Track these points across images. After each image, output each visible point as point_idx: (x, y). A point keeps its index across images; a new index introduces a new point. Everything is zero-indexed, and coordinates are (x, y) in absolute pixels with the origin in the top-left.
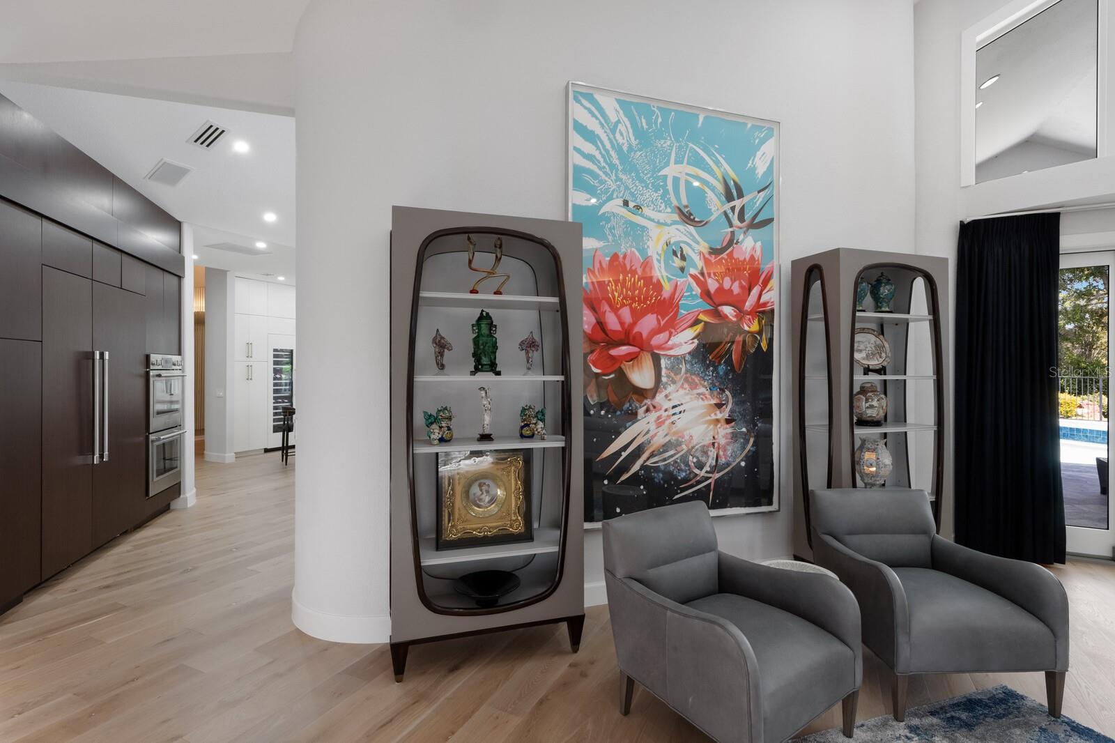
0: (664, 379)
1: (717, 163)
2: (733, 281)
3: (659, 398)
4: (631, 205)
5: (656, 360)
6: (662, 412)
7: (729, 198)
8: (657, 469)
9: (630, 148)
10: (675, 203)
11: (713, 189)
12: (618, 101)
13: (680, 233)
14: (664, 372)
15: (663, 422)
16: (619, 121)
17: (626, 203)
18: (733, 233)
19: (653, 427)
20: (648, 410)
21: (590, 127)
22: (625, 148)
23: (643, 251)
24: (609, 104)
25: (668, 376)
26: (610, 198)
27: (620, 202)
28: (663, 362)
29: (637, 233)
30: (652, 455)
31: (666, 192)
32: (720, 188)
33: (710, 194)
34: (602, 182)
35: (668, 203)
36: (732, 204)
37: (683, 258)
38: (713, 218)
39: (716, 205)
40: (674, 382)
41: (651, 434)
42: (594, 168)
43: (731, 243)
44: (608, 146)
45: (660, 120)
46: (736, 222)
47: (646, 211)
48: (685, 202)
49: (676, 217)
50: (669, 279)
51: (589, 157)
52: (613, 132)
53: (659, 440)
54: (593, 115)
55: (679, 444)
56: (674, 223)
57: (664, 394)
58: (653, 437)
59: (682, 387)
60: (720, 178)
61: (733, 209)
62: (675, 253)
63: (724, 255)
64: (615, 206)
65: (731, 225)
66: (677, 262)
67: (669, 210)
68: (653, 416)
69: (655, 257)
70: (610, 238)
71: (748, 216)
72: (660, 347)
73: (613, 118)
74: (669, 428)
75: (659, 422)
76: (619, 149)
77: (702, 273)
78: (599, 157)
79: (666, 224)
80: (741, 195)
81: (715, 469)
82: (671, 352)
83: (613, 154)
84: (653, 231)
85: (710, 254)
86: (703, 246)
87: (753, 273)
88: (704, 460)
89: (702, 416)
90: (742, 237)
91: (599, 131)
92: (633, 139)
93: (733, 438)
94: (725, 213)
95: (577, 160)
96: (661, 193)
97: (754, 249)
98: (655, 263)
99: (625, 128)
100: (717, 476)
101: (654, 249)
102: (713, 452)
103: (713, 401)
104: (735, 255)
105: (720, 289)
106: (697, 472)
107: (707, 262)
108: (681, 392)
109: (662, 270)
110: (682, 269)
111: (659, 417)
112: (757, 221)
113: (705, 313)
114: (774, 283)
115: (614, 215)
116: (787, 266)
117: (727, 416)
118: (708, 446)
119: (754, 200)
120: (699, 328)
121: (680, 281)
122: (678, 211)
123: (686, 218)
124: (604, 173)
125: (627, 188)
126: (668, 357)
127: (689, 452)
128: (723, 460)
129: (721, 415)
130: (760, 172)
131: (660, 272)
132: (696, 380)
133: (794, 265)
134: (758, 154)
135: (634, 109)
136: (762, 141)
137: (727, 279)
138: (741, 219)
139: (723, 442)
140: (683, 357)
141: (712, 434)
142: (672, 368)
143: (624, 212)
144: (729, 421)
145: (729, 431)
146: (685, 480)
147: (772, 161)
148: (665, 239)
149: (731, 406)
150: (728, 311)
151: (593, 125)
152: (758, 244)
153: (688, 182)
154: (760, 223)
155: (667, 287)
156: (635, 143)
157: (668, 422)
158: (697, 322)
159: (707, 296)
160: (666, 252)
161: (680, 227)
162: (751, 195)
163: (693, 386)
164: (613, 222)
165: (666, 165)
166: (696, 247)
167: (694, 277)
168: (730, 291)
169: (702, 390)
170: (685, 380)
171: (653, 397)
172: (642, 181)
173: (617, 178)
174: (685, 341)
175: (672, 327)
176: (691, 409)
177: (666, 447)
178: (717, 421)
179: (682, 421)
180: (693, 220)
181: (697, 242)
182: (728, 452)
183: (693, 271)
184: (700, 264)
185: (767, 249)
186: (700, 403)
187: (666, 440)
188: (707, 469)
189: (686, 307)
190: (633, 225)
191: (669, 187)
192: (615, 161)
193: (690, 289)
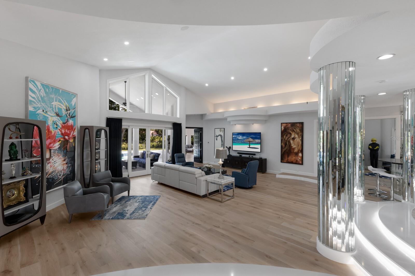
0: (52, 155)
1: (64, 102)
2: (68, 130)
3: (51, 160)
4: (45, 111)
5: (50, 150)
7: (67, 110)
8: (50, 178)
9: (44, 97)
10: (55, 111)
12: (41, 84)
13: (56, 119)
14: (52, 153)
15: (52, 166)
16: (41, 89)
17: (43, 111)
18: (68, 119)
19: (49, 168)
20: (48, 164)
21: (34, 90)
22: (43, 96)
24: (39, 84)
25: (53, 154)
26: (39, 109)
28: (52, 151)
29: (46, 118)
30: (49, 175)
32: (65, 108)
33: (63, 110)
34: (37, 105)
35: (53, 111)
37: (57, 125)
38: (63, 115)
39: (64, 112)
40: (54, 156)
41: (49, 169)
42: (35, 101)
43: (67, 122)
44: (38, 95)
45: (51, 90)
47: (48, 113)
48: (57, 111)
49: (55, 115)
50: (53, 130)
51: (34, 98)
52: (40, 92)
54: (35, 87)
55: (55, 171)
56: (55, 116)
57: (52, 159)
58: (49, 170)
59: (56, 157)
60: (65, 106)
61: (68, 113)
62: (55, 124)
63: (66, 124)
64: (40, 111)
65: (67, 117)
66: (55, 126)
67: (54, 113)
68: (49, 165)
69: (50, 125)
70: (39, 119)
71: (71, 115)
72: (51, 147)
73: (40, 88)
74: (53, 167)
75: (51, 166)
76: (41, 97)
77: (61, 128)
78: (36, 98)
79: (53, 116)
80: (69, 110)
81: (63, 175)
82: (54, 148)
83: (39, 97)
84: (50, 118)
85: (63, 124)
86: (61, 122)
87: (71, 128)
88: (61, 174)
89: (61, 163)
90: (69, 120)
91: (36, 91)
92: (44, 94)
93: (67, 167)
94: (66, 114)
95: (30, 98)
96: (52, 108)
97: (72, 123)
98: (50, 126)
99: (43, 90)
100: (64, 177)
101: (50, 123)
102: (63, 172)
103: (63, 159)
104: (68, 124)
105: (65, 132)
106: (59, 177)
107: (62, 126)
108: (56, 158)
109: (52, 128)
110: (57, 128)
111: (51, 165)
112: (72, 116)
113: (62, 138)
114: (76, 130)
115: (40, 114)
116: (79, 127)
117: (66, 162)
118: (62, 170)
119: (72, 111)
120: (60, 142)
121: (56, 130)
122: (55, 113)
123: (58, 115)
124: (38, 102)
125: (43, 107)
126: (53, 149)
127: (58, 172)
128: (65, 173)
129: (65, 162)
130: (73, 104)
131: (51, 129)
132: (59, 154)
133: (81, 127)
134: (73, 101)
135: (45, 86)
136: (74, 98)
137: (66, 130)
138: (69, 116)
139: (65, 168)
140: (57, 149)
141: (63, 167)
142: (54, 153)
143: (42, 113)
144: (66, 164)
145: (67, 166)
146: (56, 180)
147: (75, 102)
148: (52, 120)
149: (67, 160)
150: (67, 137)
151: (34, 89)
152: (73, 121)
153: (58, 106)
154: (73, 117)
155: (53, 132)
156: (45, 95)
157: (53, 166)
158: (60, 140)
159: (62, 134)
160: (53, 123)
161: (56, 117)
162: (71, 110)
163: (59, 156)
164: (40, 115)
165: (53, 102)
166: (60, 123)
167: (59, 129)
168: (67, 133)
169: (61, 157)
170: (57, 155)
171: (49, 160)
172: (47, 105)
173: (41, 104)
174: (57, 145)
175: (55, 142)
176: (58, 162)
177: (52, 172)
178: (64, 164)
179: (56, 165)
180: (59, 116)
181: (60, 121)
182: (66, 171)
183: (59, 128)
184: (61, 126)
185: (74, 123)
186: (61, 160)
187: (53, 170)
188: (62, 176)
189: (58, 137)
190: (45, 116)
191: (54, 107)
192: (40, 99)
193: (58, 132)
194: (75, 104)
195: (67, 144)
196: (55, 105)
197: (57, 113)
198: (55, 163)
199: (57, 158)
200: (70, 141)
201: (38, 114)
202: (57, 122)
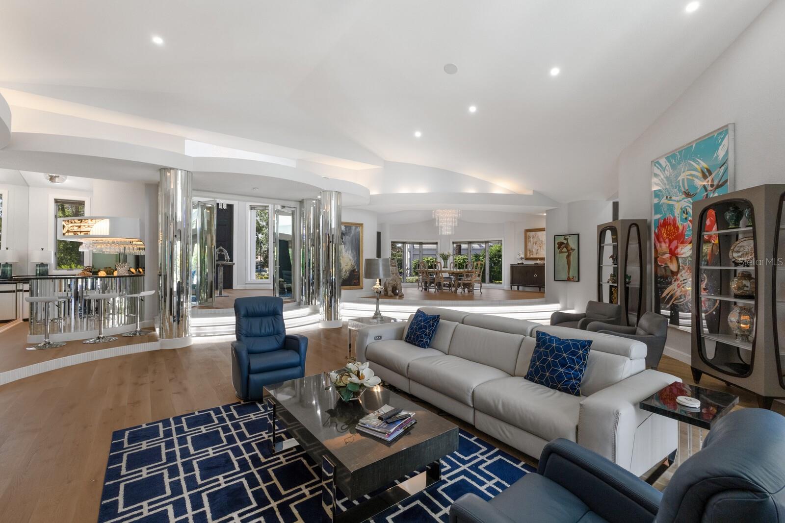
0: (681, 268)
1: (698, 164)
3: (679, 275)
4: (669, 197)
5: (677, 259)
6: (679, 282)
7: (705, 178)
9: (670, 174)
10: (683, 190)
11: (697, 177)
12: (666, 158)
13: (685, 203)
14: (680, 265)
15: (680, 286)
16: (666, 166)
17: (667, 197)
18: (707, 195)
19: (676, 288)
20: (675, 281)
23: (673, 215)
24: (663, 161)
26: (663, 197)
27: (665, 198)
28: (680, 261)
29: (671, 208)
30: (675, 300)
31: (680, 187)
32: (700, 175)
33: (697, 180)
34: (661, 192)
35: (681, 191)
36: (707, 180)
37: (687, 213)
38: (698, 191)
39: (699, 184)
40: (684, 269)
41: (675, 290)
42: (659, 188)
45: (679, 156)
46: (709, 188)
47: (673, 198)
48: (687, 189)
49: (684, 196)
50: (682, 224)
52: (664, 171)
53: (678, 294)
56: (683, 199)
57: (681, 274)
58: (676, 292)
59: (687, 271)
60: (700, 170)
61: (707, 182)
62: (684, 213)
64: (664, 200)
65: (706, 191)
66: (685, 216)
67: (681, 194)
68: (676, 283)
69: (677, 216)
70: (663, 212)
71: (716, 183)
72: (678, 254)
73: (664, 166)
74: (681, 289)
75: (678, 286)
78: (661, 183)
79: (680, 201)
80: (710, 173)
82: (683, 256)
84: (676, 205)
90: (712, 195)
92: (670, 169)
94: (704, 186)
96: (678, 188)
98: (677, 218)
99: (668, 167)
101: (677, 213)
108: (687, 274)
109: (679, 221)
110: (686, 218)
111: (679, 284)
112: (720, 183)
115: (664, 203)
119: (718, 172)
121: (685, 224)
122: (684, 193)
123: (687, 194)
124: (662, 189)
125: (668, 191)
130: (721, 157)
131: (679, 223)
134: (721, 147)
135: (670, 157)
136: (723, 138)
138: (711, 186)
140: (687, 258)
142: (684, 263)
143: (666, 201)
147: (727, 148)
148: (680, 207)
151: (658, 172)
153: (687, 179)
154: (722, 184)
155: (681, 228)
156: (671, 171)
157: (682, 286)
158: (692, 241)
160: (681, 213)
161: (686, 200)
162: (716, 172)
164: (664, 206)
165: (681, 175)
166: (691, 207)
167: (690, 221)
170: (688, 268)
171: (677, 275)
172: (672, 186)
173: (665, 189)
174: (688, 250)
175: (682, 244)
176: (690, 282)
177: (682, 297)
180: (690, 195)
181: (692, 204)
183: (690, 218)
189: (687, 235)
190: (669, 205)
191: (681, 184)
192: (666, 182)
193: (689, 227)
194: (727, 152)
196: (683, 180)
197: (687, 192)
198: (685, 281)
199: (689, 275)
200: (713, 241)
201: (662, 205)
202: (687, 208)
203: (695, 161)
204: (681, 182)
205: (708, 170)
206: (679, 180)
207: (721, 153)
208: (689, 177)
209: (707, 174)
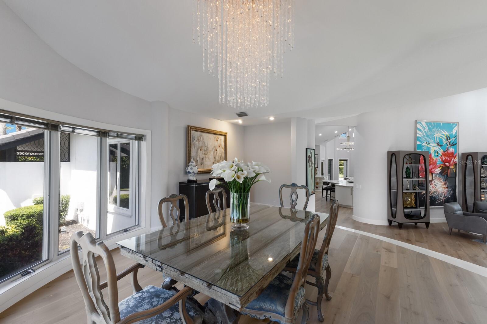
0: (434, 178)
1: (445, 133)
2: (448, 158)
3: (433, 182)
4: (428, 143)
5: (432, 174)
6: (433, 185)
7: (447, 140)
8: (432, 197)
9: (427, 132)
10: (436, 142)
11: (444, 138)
12: (425, 122)
13: (437, 148)
14: (434, 177)
15: (434, 187)
16: (425, 127)
17: (427, 143)
19: (432, 188)
20: (431, 185)
22: (426, 132)
24: (424, 123)
26: (424, 142)
27: (426, 143)
28: (434, 175)
29: (429, 149)
30: (431, 194)
31: (435, 140)
32: (445, 138)
33: (443, 139)
34: (422, 139)
35: (435, 142)
36: (448, 141)
37: (438, 153)
38: (444, 144)
39: (444, 141)
40: (436, 179)
42: (421, 137)
43: (448, 150)
44: (423, 132)
45: (433, 125)
46: (449, 145)
47: (431, 144)
48: (438, 142)
49: (436, 145)
50: (435, 158)
51: (420, 135)
52: (424, 129)
54: (421, 126)
55: (437, 192)
56: (436, 146)
57: (433, 181)
58: (432, 190)
59: (437, 180)
60: (445, 135)
61: (448, 142)
62: (436, 152)
64: (425, 144)
65: (448, 146)
66: (437, 154)
68: (431, 186)
69: (432, 153)
70: (424, 150)
71: (451, 143)
72: (433, 172)
75: (433, 187)
76: (425, 132)
77: (442, 156)
78: (422, 134)
79: (434, 146)
80: (450, 139)
81: (444, 197)
83: (424, 133)
84: (432, 148)
85: (443, 152)
86: (442, 151)
87: (452, 155)
88: (442, 195)
89: (442, 186)
90: (450, 148)
91: (422, 129)
93: (448, 191)
94: (446, 143)
95: (418, 135)
96: (434, 140)
97: (452, 150)
98: (432, 154)
99: (427, 128)
100: (444, 199)
101: (432, 152)
102: (444, 194)
103: (444, 183)
104: (449, 152)
105: (445, 159)
106: (440, 198)
107: (443, 154)
108: (437, 181)
110: (438, 156)
113: (442, 164)
114: (457, 157)
115: (425, 145)
116: (460, 154)
117: (447, 186)
118: (443, 192)
119: (453, 140)
120: (441, 168)
121: (437, 158)
123: (439, 145)
124: (423, 137)
125: (427, 140)
126: (435, 174)
127: (439, 194)
128: (446, 196)
129: (445, 186)
130: (454, 134)
131: (433, 156)
132: (440, 178)
133: (463, 154)
134: (454, 130)
135: (428, 124)
136: (455, 127)
137: (447, 157)
138: (450, 144)
139: (446, 192)
140: (438, 174)
141: (443, 190)
142: (435, 176)
143: (426, 145)
144: (447, 187)
145: (447, 189)
146: (438, 199)
147: (456, 131)
148: (434, 149)
149: (447, 184)
150: (447, 164)
151: (421, 128)
152: (454, 149)
153: (439, 137)
154: (454, 145)
155: (435, 159)
156: (428, 130)
158: (440, 166)
159: (443, 161)
160: (434, 152)
161: (437, 147)
162: (452, 138)
163: (440, 180)
164: (424, 147)
165: (435, 134)
166: (440, 151)
167: (440, 157)
168: (448, 160)
169: (442, 181)
170: (438, 179)
171: (432, 182)
172: (430, 138)
173: (425, 138)
174: (438, 170)
175: (435, 167)
176: (439, 185)
177: (434, 192)
178: (445, 187)
179: (437, 187)
181: (440, 150)
182: (447, 194)
183: (440, 156)
184: (441, 154)
185: (456, 150)
186: (441, 183)
187: (434, 191)
188: (442, 197)
189: (438, 163)
190: (428, 147)
191: (435, 139)
192: (425, 135)
193: (439, 160)
194: (456, 132)
195: (448, 170)
196: (437, 137)
198: (436, 185)
200: (451, 167)
201: (423, 146)
202: (438, 151)
203: (443, 130)
204: (435, 138)
205: (449, 137)
206: (434, 137)
207: (454, 132)
208: (440, 137)
209: (449, 139)
